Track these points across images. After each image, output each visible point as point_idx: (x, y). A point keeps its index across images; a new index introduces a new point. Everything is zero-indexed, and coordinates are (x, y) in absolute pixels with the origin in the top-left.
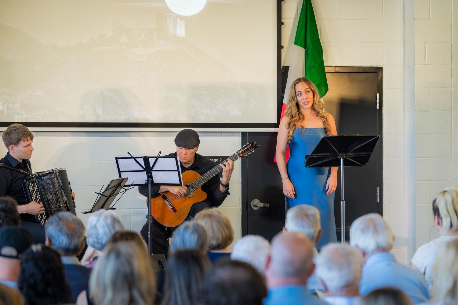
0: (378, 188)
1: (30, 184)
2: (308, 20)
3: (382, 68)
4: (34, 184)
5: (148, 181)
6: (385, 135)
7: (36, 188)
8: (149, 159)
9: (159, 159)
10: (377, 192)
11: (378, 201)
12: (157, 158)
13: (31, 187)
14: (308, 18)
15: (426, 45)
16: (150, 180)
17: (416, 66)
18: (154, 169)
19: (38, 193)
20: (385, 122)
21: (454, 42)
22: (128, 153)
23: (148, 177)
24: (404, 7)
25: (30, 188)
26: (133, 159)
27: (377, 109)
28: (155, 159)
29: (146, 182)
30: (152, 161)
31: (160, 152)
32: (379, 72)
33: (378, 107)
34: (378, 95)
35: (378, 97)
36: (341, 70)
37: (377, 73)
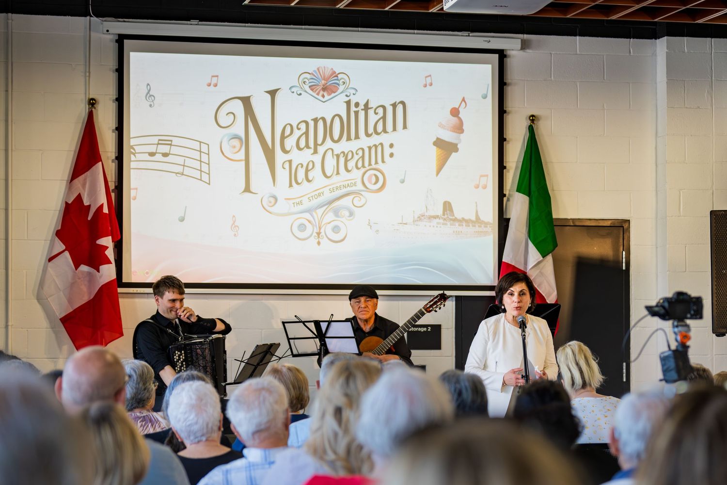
0: (624, 364)
1: (177, 352)
2: (533, 163)
3: (629, 220)
4: (181, 352)
5: (320, 349)
6: (633, 300)
7: (183, 357)
8: (321, 323)
9: (332, 323)
10: (623, 369)
11: (624, 380)
12: (329, 322)
13: (177, 355)
14: (533, 160)
15: (681, 192)
16: (323, 348)
17: (668, 218)
18: (328, 335)
19: (184, 363)
20: (633, 286)
21: (715, 189)
22: (296, 316)
23: (321, 345)
24: (656, 148)
25: (175, 357)
26: (302, 324)
27: (623, 270)
28: (327, 323)
29: (319, 351)
30: (324, 326)
31: (332, 315)
32: (626, 226)
33: (624, 268)
34: (624, 253)
35: (624, 256)
36: (577, 223)
37: (623, 227)
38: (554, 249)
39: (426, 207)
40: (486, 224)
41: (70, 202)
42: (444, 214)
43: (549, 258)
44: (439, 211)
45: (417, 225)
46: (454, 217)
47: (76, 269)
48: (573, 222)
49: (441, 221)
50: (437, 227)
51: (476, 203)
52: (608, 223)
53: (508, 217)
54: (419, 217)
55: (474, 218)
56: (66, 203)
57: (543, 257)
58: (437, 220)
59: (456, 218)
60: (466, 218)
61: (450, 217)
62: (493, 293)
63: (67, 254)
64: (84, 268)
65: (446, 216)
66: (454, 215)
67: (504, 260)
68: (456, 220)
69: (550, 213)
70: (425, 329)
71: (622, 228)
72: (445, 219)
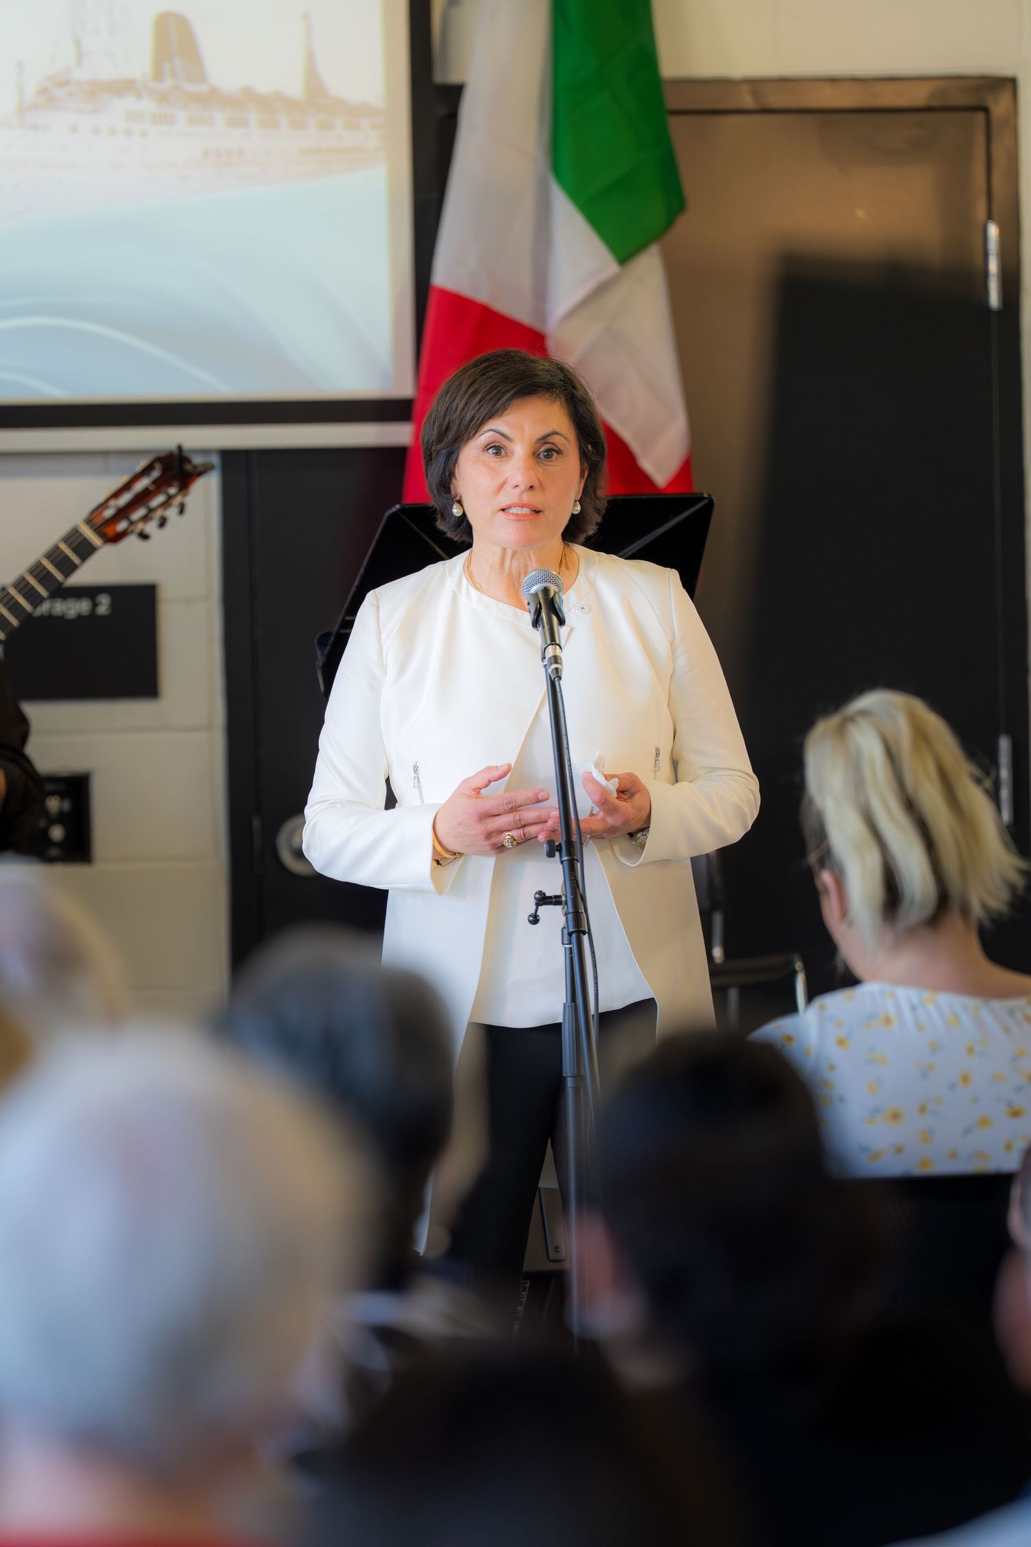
0: (1004, 742)
3: (1014, 81)
27: (990, 310)
32: (999, 109)
33: (994, 299)
34: (993, 231)
35: (993, 246)
36: (776, 100)
37: (986, 110)
38: (670, 223)
39: (78, 44)
40: (354, 114)
42: (158, 75)
43: (650, 265)
44: (140, 65)
45: (35, 128)
46: (202, 88)
48: (755, 95)
49: (147, 105)
50: (129, 133)
51: (307, 18)
52: (918, 96)
53: (453, 78)
54: (43, 91)
55: (295, 89)
57: (624, 258)
58: (129, 103)
59: (214, 90)
60: (263, 86)
61: (192, 88)
62: (398, 434)
65: (168, 83)
66: (202, 77)
67: (444, 276)
68: (213, 98)
69: (647, 57)
70: (83, 606)
71: (980, 117)
72: (163, 98)
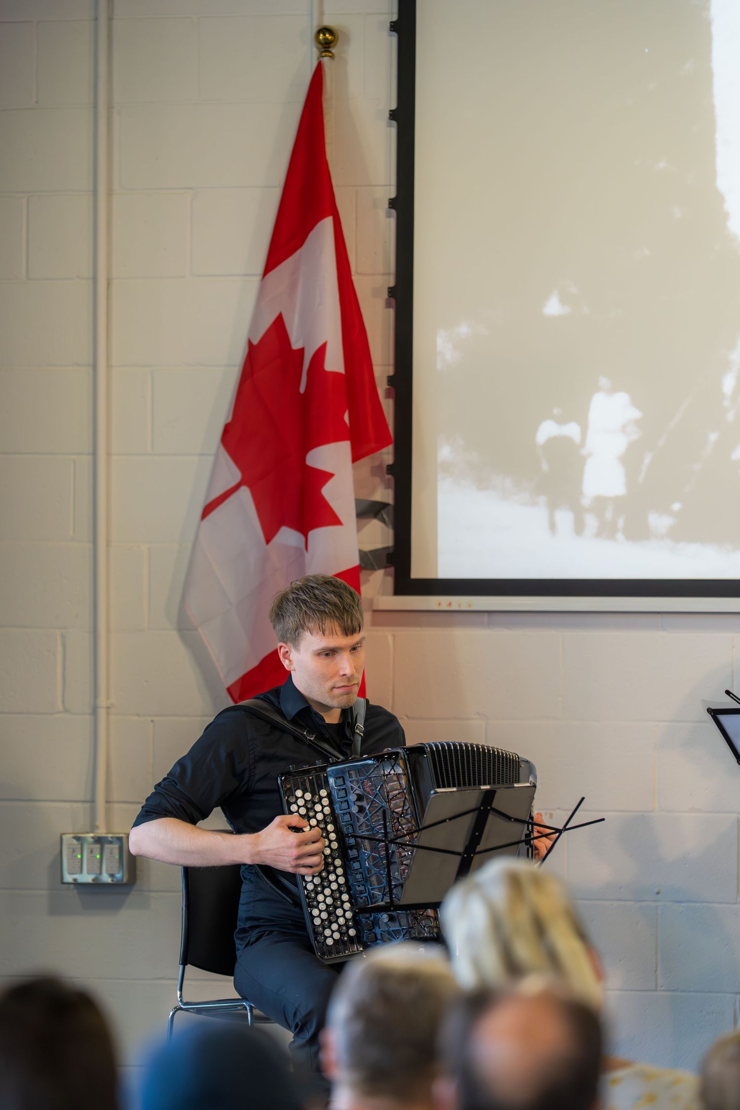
41: (255, 342)
47: (268, 541)
56: (250, 343)
63: (245, 493)
64: (287, 536)
